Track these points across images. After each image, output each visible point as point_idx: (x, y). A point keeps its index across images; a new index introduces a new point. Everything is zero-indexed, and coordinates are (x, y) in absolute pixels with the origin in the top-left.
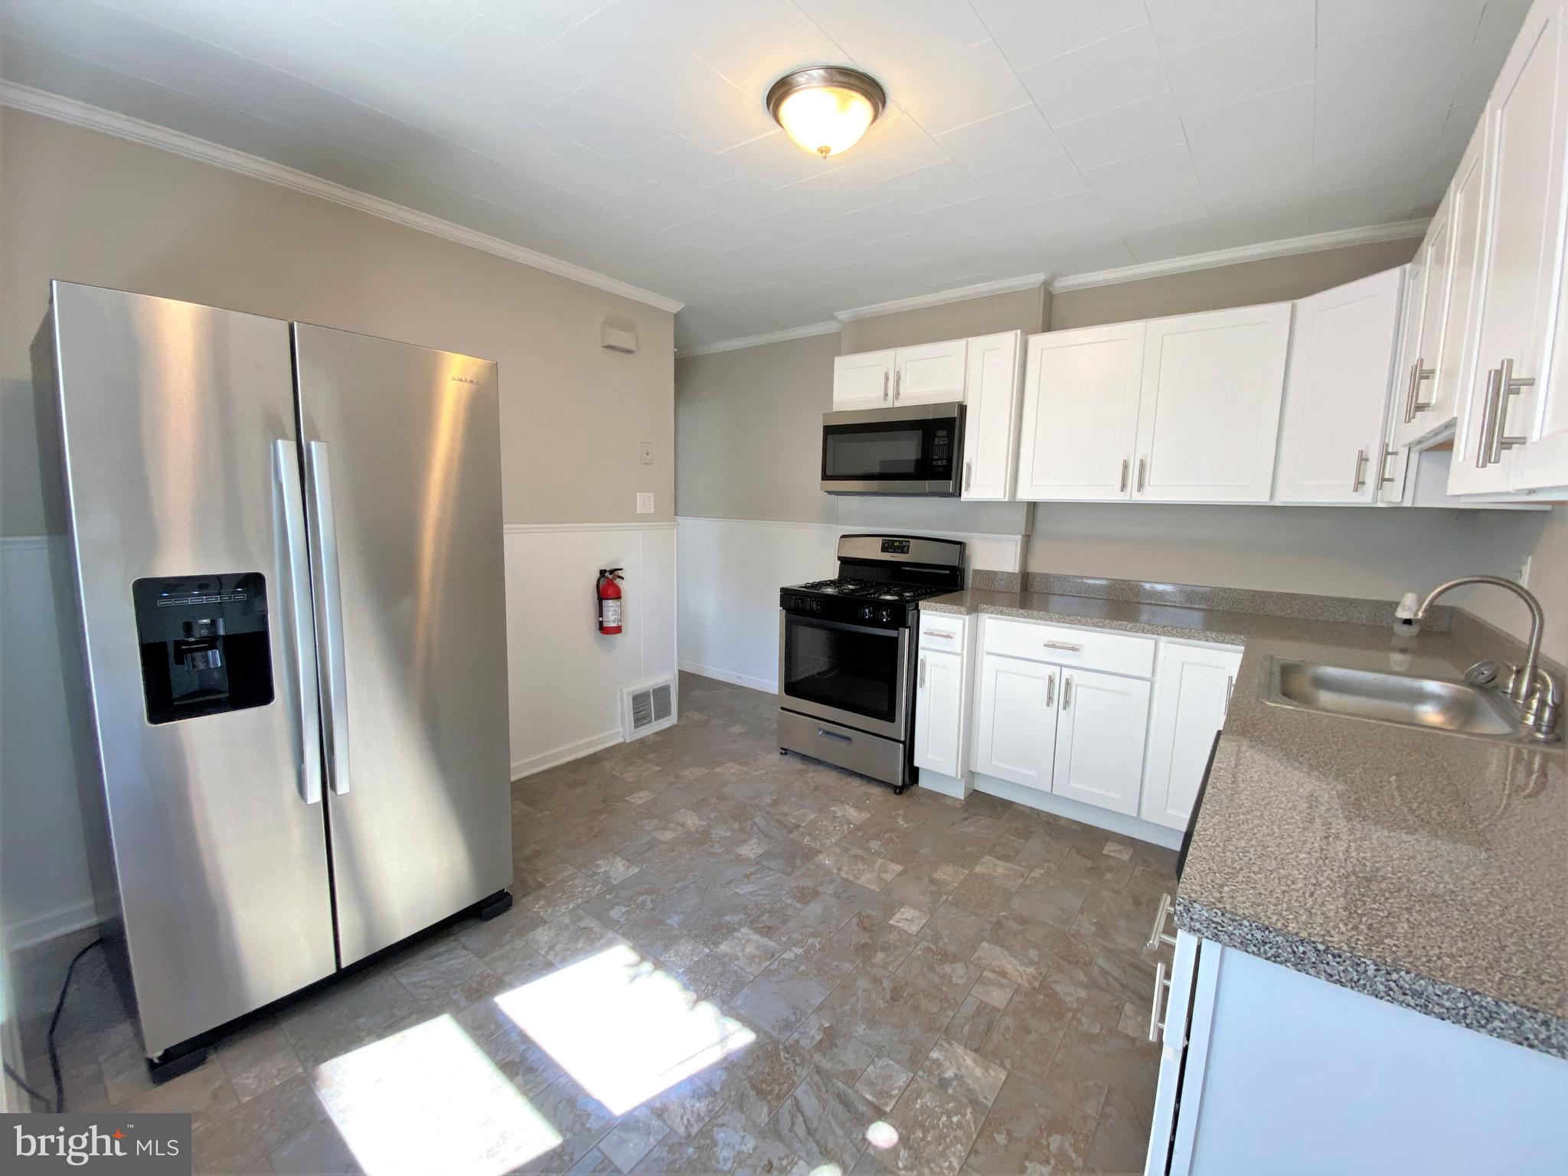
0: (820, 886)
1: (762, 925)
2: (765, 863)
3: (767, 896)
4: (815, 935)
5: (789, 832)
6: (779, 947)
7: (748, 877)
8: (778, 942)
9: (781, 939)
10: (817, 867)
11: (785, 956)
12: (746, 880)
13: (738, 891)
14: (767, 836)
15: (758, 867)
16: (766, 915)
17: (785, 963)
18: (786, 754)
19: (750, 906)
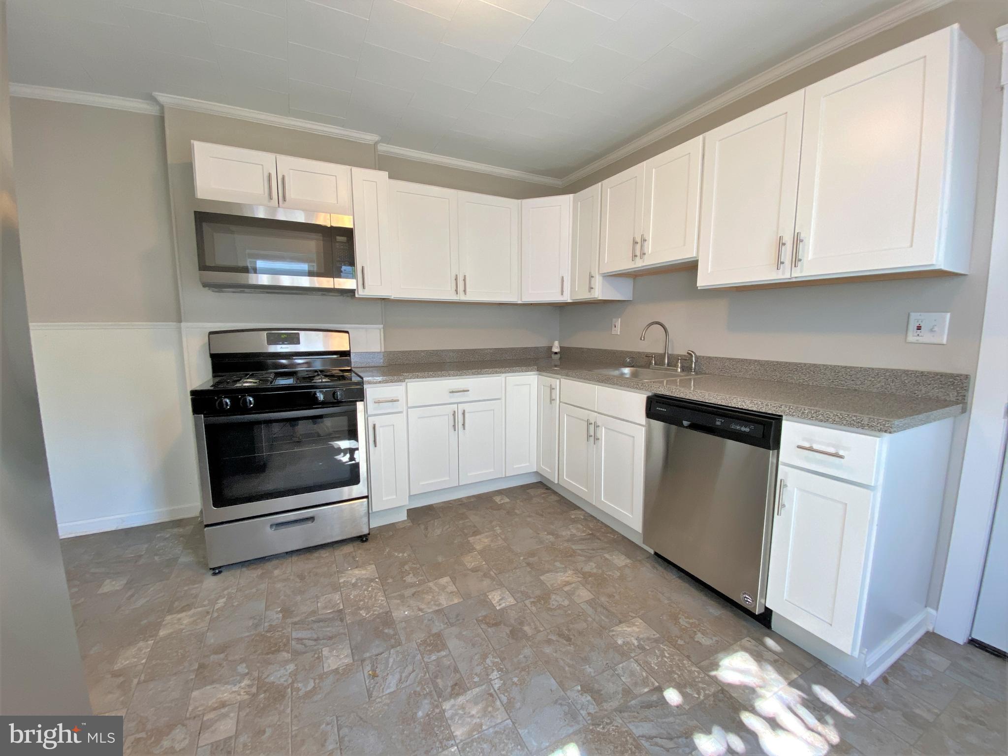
0: (430, 630)
1: (449, 690)
2: (367, 655)
3: (414, 671)
4: (484, 657)
5: (342, 620)
6: (484, 687)
7: (374, 676)
8: (476, 685)
9: (475, 682)
10: (405, 622)
11: (496, 687)
12: (379, 679)
13: (388, 691)
14: (330, 638)
15: (367, 662)
16: (439, 681)
17: (504, 689)
18: (220, 572)
19: (418, 689)
